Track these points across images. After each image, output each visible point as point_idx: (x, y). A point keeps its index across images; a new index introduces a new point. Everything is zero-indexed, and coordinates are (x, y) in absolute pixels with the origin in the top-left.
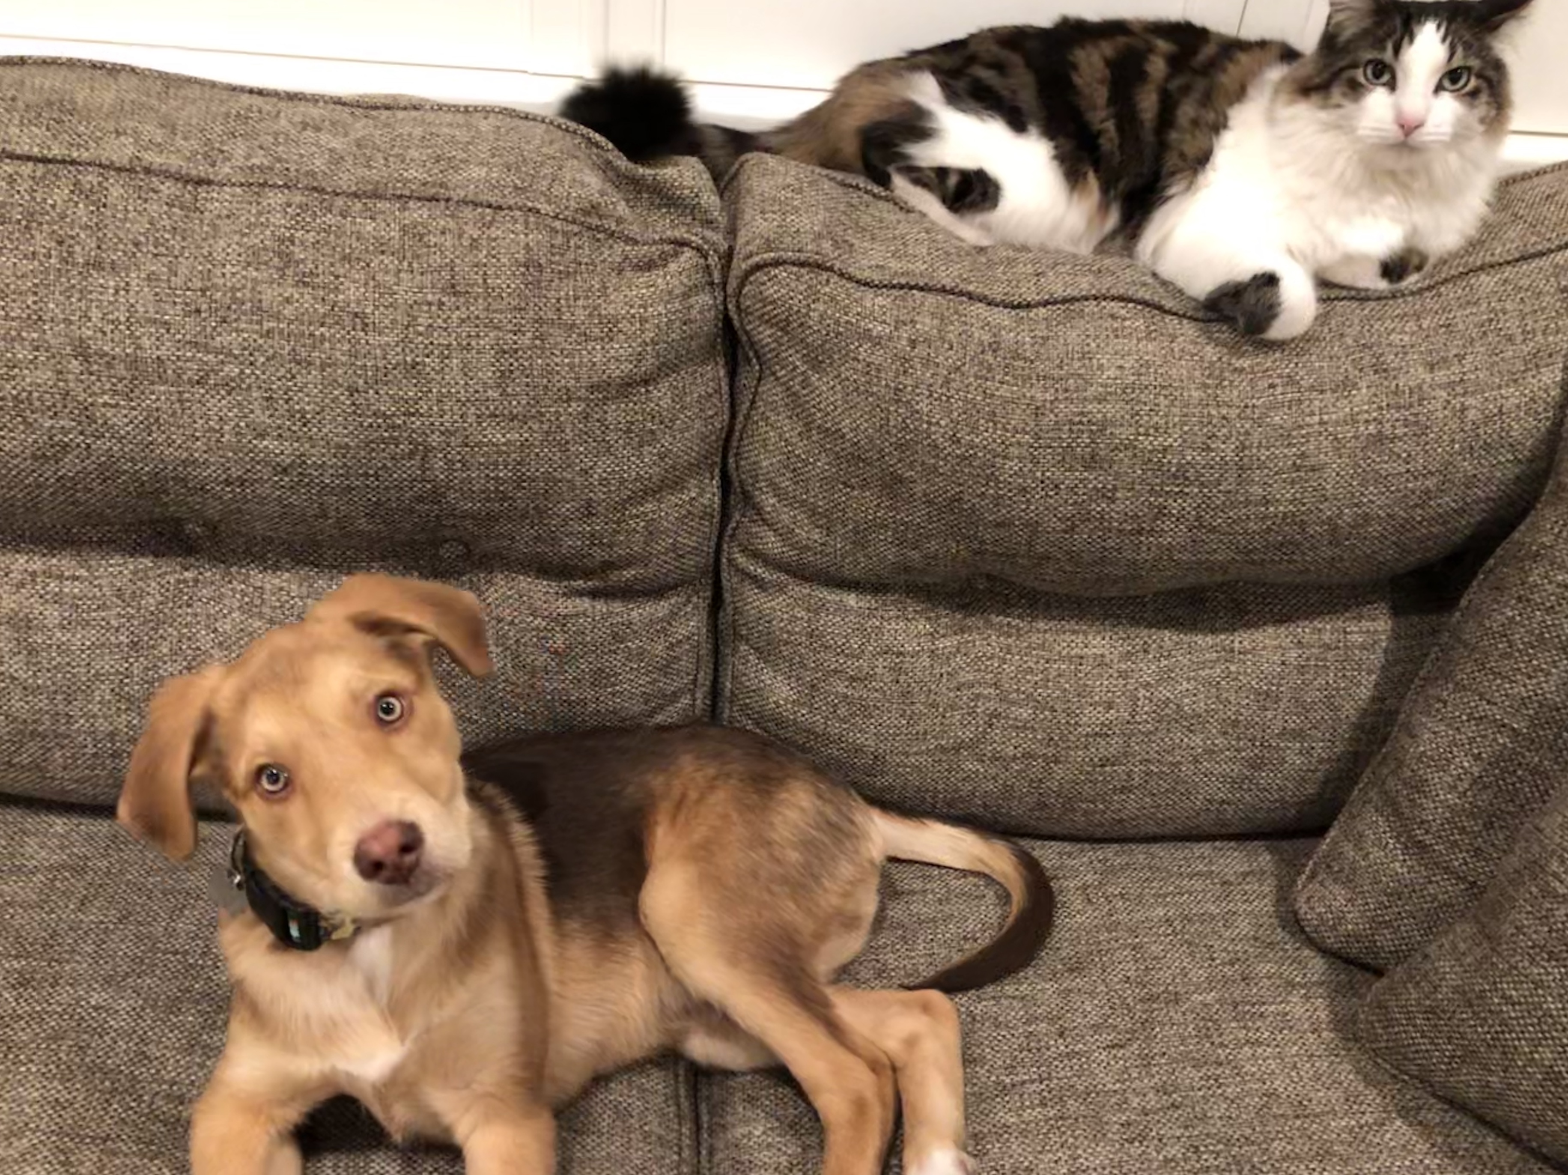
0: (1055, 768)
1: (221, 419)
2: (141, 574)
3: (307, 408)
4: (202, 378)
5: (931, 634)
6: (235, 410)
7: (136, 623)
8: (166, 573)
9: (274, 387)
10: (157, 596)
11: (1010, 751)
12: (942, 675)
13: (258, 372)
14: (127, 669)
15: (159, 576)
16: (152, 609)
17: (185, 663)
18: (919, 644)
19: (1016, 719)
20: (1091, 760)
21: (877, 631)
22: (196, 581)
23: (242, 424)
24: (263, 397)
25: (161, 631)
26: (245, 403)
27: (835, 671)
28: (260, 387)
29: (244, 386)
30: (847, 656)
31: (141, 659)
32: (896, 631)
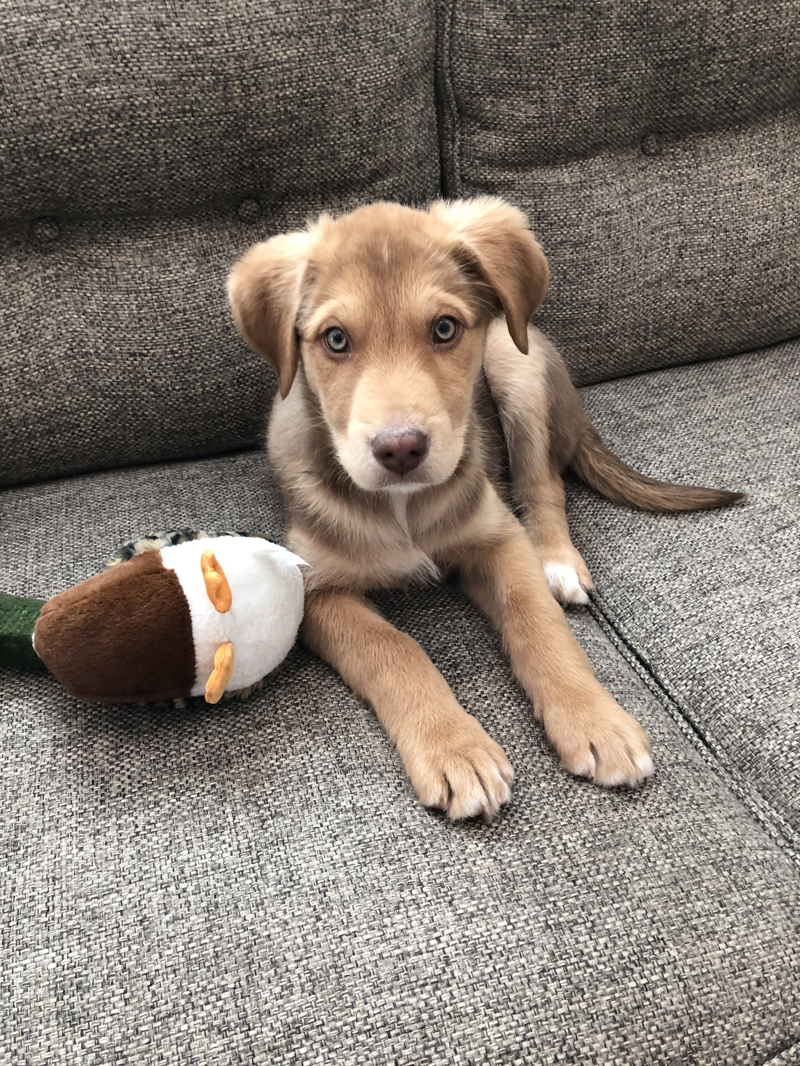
0: (733, 280)
1: (56, 75)
2: (13, 278)
3: (125, 48)
4: (30, 39)
5: (626, 193)
6: (66, 62)
7: (21, 319)
8: (32, 273)
9: (94, 32)
10: (31, 293)
11: (698, 273)
12: (639, 224)
13: (76, 22)
14: (24, 359)
15: (27, 276)
16: (30, 304)
17: (67, 345)
18: (620, 203)
19: (699, 245)
20: (758, 266)
21: (588, 199)
22: (57, 276)
23: (75, 75)
24: (86, 45)
25: (42, 322)
26: (72, 53)
27: (562, 243)
28: (82, 36)
29: (67, 37)
30: (569, 227)
31: (33, 348)
32: (602, 196)
